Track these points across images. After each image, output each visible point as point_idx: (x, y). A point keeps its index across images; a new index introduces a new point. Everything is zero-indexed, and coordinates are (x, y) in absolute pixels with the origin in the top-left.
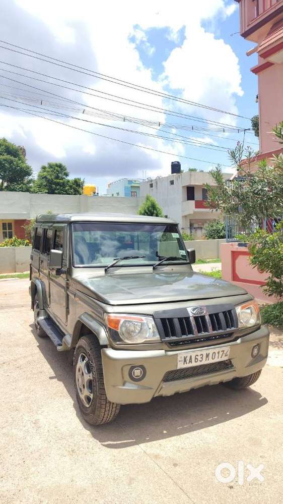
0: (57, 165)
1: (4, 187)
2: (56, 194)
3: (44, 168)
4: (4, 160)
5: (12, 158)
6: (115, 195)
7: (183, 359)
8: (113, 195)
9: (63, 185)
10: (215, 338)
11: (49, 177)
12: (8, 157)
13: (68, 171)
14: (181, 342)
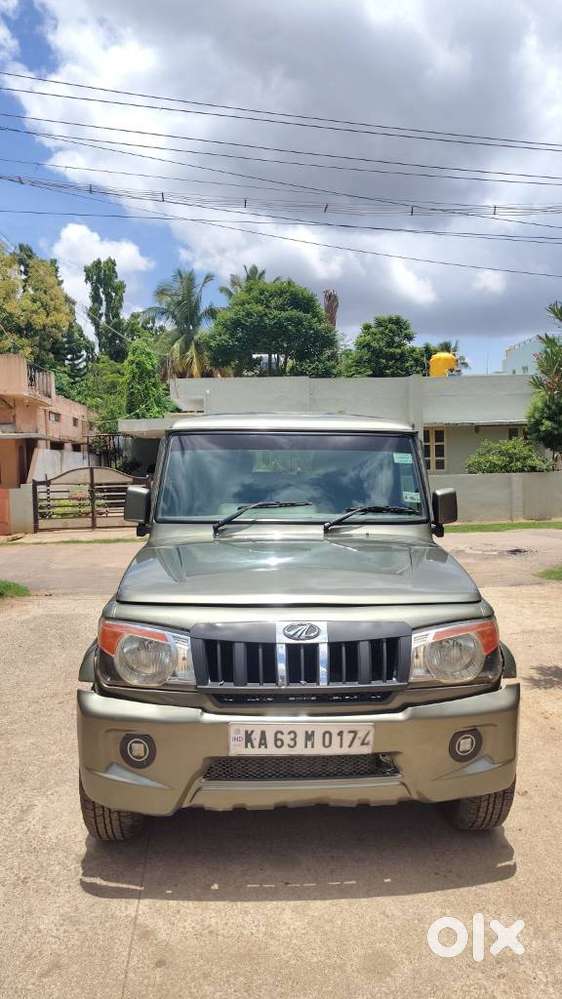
0: (391, 321)
1: (288, 369)
2: (386, 376)
3: (367, 327)
4: (287, 319)
5: (301, 314)
6: (519, 372)
7: (243, 735)
8: (514, 372)
9: (402, 357)
11: (374, 344)
12: (295, 313)
13: (412, 330)
14: (270, 696)
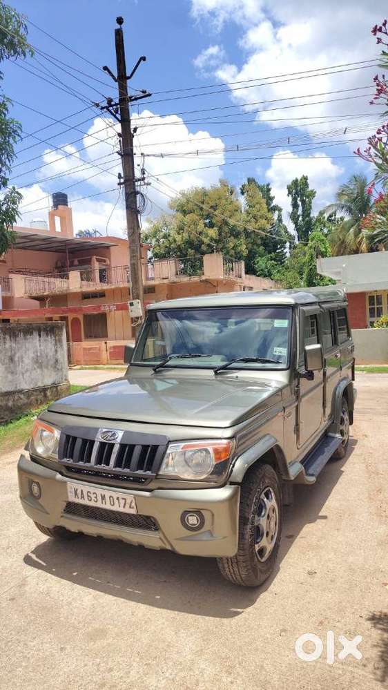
7: (73, 490)
10: (116, 477)
14: (77, 469)
